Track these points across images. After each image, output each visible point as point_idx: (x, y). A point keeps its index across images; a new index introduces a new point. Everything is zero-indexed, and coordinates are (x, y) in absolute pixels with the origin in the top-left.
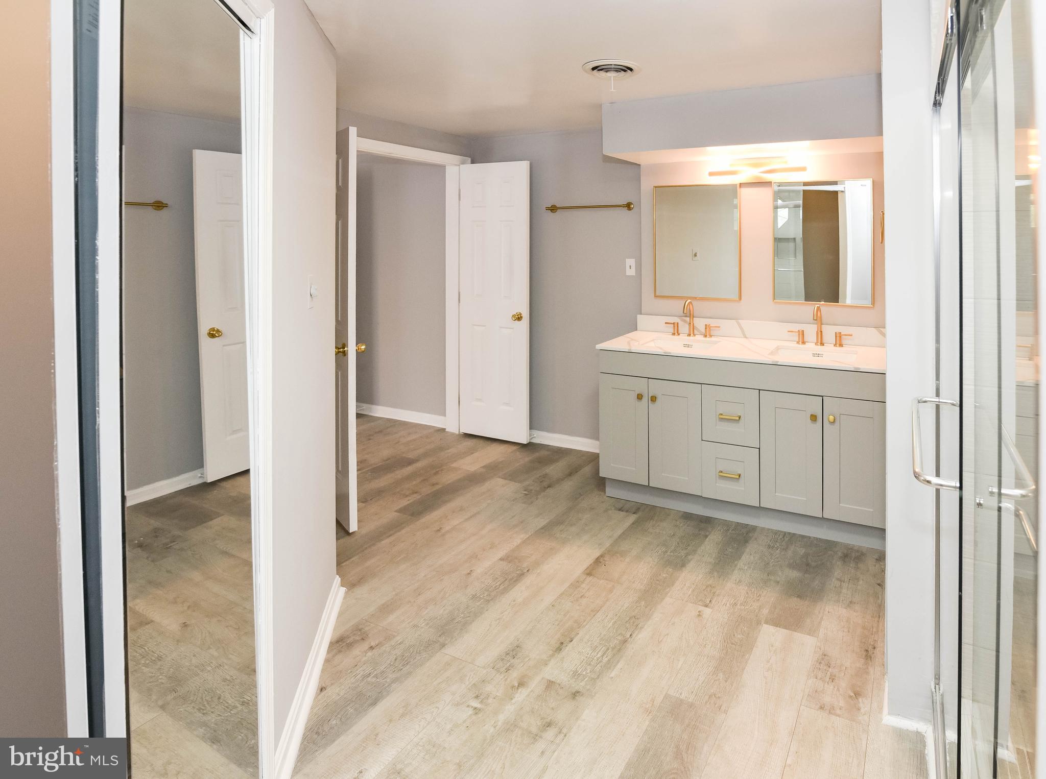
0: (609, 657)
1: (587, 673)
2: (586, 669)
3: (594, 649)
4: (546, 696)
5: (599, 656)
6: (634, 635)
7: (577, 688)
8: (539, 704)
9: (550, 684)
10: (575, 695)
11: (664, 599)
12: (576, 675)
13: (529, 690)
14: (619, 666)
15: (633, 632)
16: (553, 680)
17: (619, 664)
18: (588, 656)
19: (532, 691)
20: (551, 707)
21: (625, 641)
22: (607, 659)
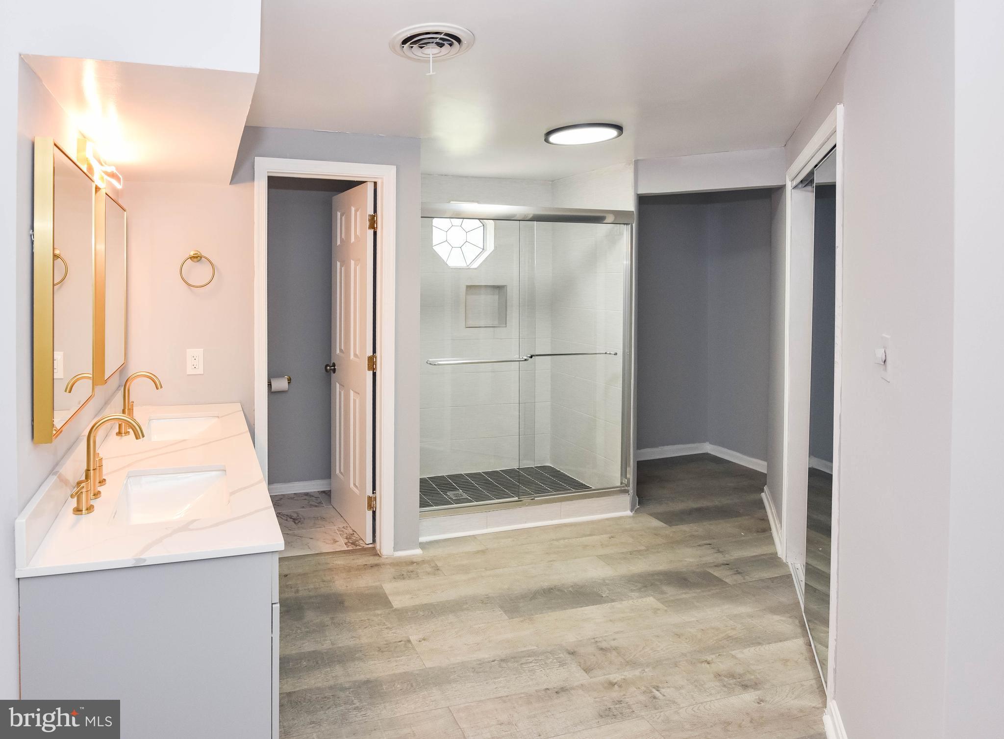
0: (527, 658)
1: (554, 660)
2: (551, 662)
3: (532, 671)
4: (595, 665)
5: (533, 664)
6: (491, 660)
7: (567, 656)
8: (603, 664)
9: (587, 670)
10: (572, 653)
11: (430, 668)
12: (562, 664)
13: (607, 677)
14: (524, 649)
15: (489, 662)
16: (582, 671)
17: (523, 650)
18: (542, 669)
19: (605, 675)
20: (594, 657)
21: (502, 660)
22: (530, 658)
